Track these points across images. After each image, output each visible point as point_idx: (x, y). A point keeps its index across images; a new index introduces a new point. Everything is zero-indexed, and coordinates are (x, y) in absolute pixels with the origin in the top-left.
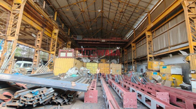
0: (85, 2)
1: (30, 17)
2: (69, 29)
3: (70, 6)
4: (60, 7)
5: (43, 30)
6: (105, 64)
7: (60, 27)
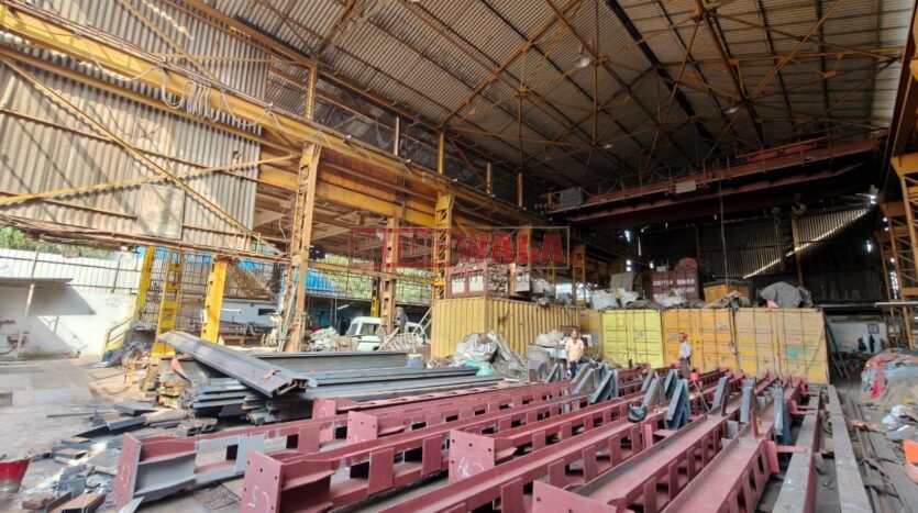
0: (529, 50)
1: (352, 185)
2: (520, 175)
3: (479, 93)
4: (450, 111)
5: (399, 211)
6: (704, 315)
7: (453, 184)
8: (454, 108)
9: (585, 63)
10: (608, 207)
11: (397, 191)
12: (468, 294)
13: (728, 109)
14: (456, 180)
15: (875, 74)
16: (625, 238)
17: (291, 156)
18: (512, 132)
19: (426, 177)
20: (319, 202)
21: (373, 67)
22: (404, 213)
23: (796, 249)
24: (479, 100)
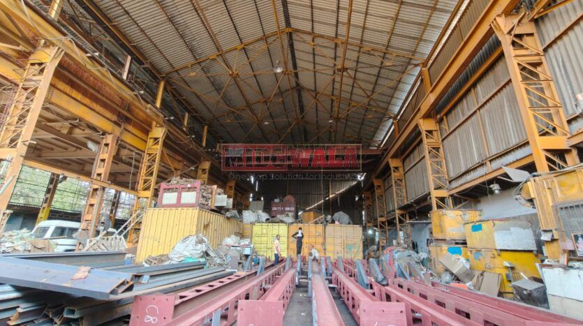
0: (241, 50)
1: (79, 97)
2: (206, 128)
3: (199, 63)
4: (174, 68)
5: (118, 130)
6: (311, 227)
7: (169, 120)
8: (177, 66)
9: (279, 70)
11: (120, 112)
12: (179, 205)
13: (329, 120)
14: (172, 118)
15: (381, 122)
16: (250, 181)
18: (212, 98)
19: (150, 109)
21: (124, 8)
22: (121, 133)
23: (331, 196)
24: (198, 69)
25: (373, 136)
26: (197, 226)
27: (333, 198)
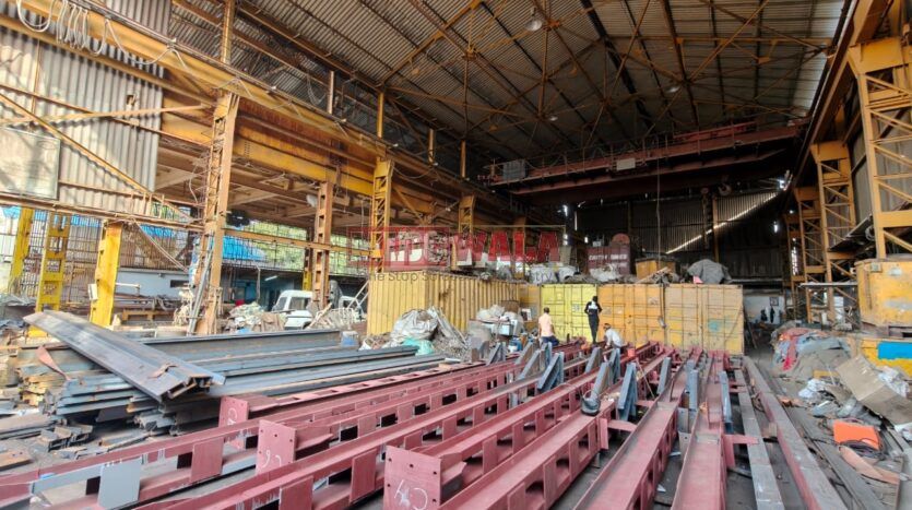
0: (478, 7)
1: (278, 144)
2: (464, 144)
3: (423, 51)
4: (391, 69)
5: (333, 176)
6: (636, 290)
7: (393, 149)
8: (396, 65)
9: (536, 26)
10: (551, 181)
11: (331, 153)
13: (669, 88)
14: (396, 145)
16: (563, 213)
17: (202, 106)
18: (457, 96)
19: (363, 139)
20: (238, 162)
22: (339, 178)
23: (716, 227)
24: (423, 59)
25: (791, 97)
26: (427, 296)
27: (722, 230)
